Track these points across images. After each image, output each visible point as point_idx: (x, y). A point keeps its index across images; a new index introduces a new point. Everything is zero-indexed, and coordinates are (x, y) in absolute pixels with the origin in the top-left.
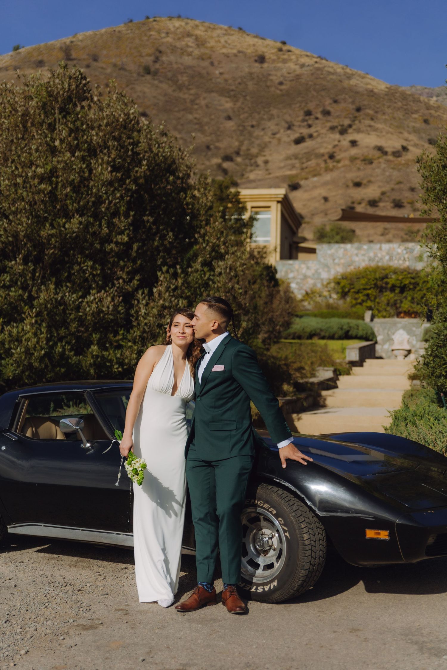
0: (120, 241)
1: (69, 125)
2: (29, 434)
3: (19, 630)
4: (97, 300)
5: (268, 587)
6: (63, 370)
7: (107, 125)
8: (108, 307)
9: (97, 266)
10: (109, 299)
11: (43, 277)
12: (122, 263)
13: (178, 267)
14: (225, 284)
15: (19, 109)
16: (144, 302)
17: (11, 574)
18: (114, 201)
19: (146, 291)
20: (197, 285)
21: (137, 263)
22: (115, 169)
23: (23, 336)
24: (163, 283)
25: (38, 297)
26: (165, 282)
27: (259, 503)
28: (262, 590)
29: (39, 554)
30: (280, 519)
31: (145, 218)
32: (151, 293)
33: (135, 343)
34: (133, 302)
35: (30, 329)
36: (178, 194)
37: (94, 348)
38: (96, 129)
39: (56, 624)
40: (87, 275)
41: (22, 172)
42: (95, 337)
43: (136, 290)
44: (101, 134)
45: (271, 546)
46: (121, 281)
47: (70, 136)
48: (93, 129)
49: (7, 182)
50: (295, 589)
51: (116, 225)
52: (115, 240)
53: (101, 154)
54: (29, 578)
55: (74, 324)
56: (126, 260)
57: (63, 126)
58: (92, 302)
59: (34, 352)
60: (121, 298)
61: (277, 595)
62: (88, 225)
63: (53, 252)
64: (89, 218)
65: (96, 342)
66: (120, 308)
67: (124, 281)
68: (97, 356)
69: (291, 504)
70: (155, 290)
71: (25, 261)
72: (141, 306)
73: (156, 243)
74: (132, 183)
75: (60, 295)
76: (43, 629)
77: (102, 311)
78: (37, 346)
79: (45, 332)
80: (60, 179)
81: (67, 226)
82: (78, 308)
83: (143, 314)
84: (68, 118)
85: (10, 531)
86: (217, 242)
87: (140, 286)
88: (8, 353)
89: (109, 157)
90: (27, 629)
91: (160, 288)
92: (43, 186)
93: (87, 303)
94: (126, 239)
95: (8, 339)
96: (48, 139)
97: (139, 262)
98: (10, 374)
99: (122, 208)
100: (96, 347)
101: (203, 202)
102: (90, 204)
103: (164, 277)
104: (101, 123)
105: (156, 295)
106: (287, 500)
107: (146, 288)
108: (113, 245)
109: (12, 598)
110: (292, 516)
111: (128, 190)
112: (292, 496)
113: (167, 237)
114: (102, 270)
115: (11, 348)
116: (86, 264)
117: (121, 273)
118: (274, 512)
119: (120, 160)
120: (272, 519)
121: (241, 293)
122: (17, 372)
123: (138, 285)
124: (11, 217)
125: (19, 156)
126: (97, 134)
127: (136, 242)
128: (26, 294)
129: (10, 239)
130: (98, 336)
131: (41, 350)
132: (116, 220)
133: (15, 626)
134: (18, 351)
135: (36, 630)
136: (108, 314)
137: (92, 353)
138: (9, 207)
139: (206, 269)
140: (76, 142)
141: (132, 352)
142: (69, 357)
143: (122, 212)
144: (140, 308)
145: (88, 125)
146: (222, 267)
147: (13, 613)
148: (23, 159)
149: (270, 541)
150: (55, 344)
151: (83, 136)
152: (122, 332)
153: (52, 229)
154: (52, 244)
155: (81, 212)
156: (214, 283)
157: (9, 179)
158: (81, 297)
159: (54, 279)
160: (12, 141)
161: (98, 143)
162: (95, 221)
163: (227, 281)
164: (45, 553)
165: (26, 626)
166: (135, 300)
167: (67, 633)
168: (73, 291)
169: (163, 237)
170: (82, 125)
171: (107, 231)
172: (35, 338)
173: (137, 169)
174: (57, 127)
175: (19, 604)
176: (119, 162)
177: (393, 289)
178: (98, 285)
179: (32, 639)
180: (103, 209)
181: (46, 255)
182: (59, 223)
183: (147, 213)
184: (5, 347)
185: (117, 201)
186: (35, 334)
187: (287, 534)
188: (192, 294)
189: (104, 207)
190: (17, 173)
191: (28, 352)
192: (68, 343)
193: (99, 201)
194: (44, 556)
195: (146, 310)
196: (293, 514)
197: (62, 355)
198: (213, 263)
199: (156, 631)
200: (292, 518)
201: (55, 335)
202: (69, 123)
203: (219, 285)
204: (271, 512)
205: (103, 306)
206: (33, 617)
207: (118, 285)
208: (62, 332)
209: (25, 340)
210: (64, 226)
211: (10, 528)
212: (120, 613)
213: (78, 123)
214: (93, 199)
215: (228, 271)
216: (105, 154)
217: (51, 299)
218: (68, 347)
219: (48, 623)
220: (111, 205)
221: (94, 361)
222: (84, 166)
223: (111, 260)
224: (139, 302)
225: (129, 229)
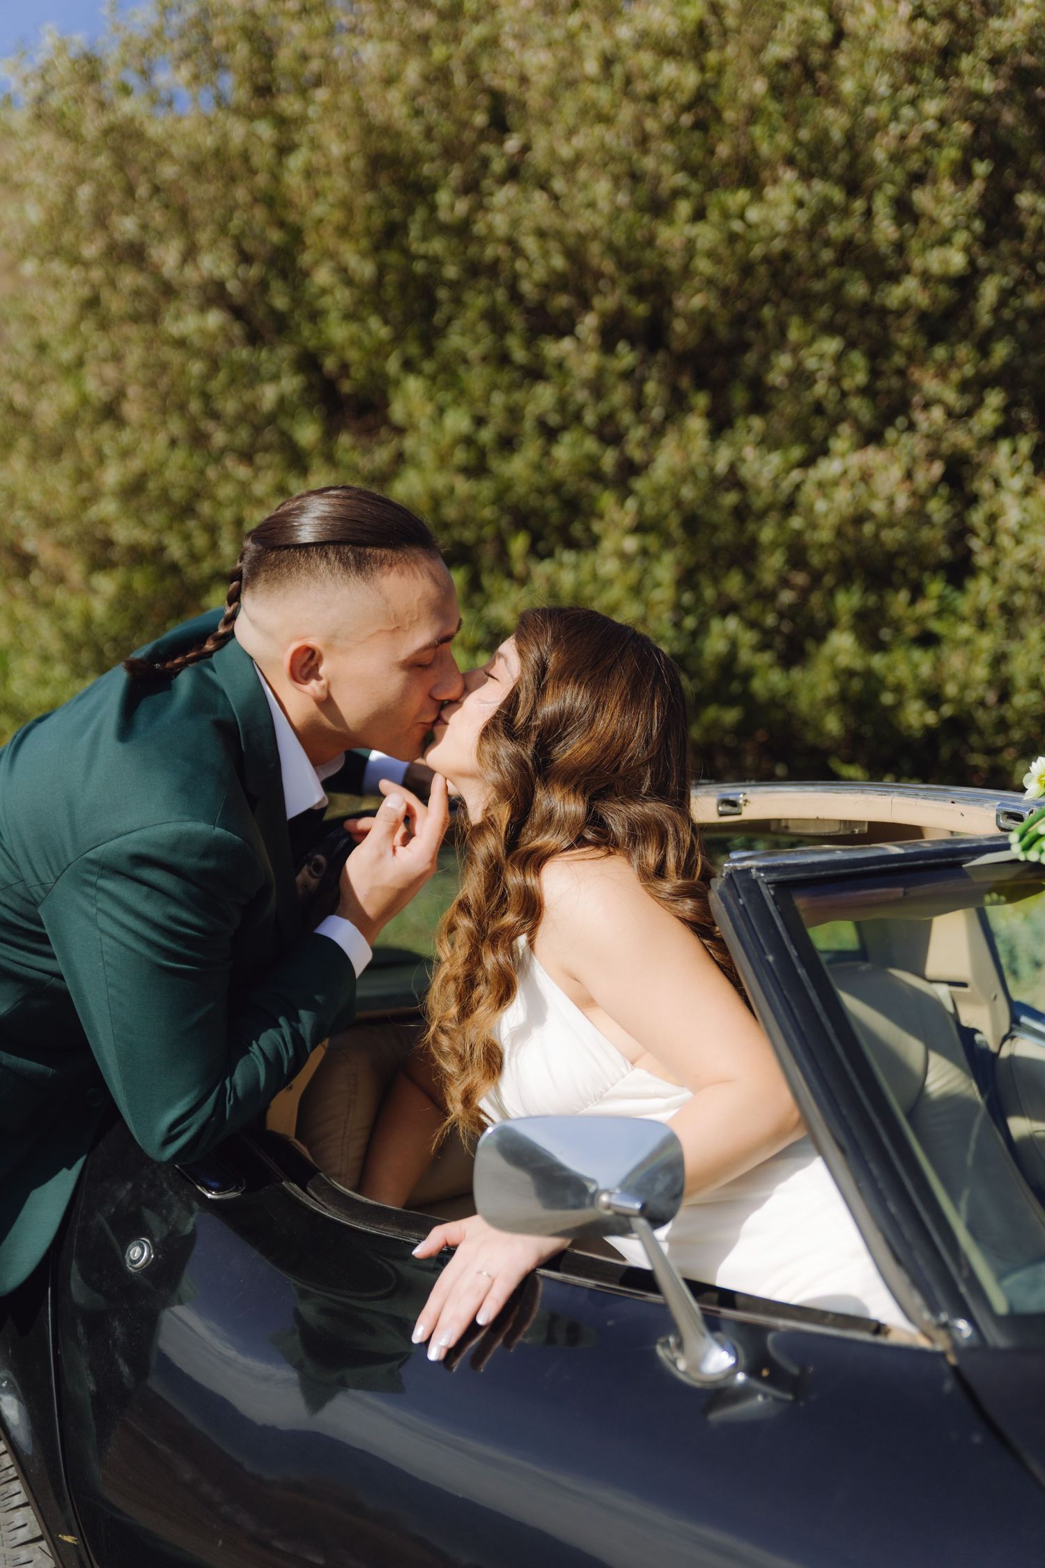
0: (936, 268)
4: (853, 476)
6: (731, 716)
8: (891, 502)
9: (856, 357)
10: (896, 472)
11: (669, 398)
12: (940, 351)
16: (1017, 483)
18: (918, 128)
21: (992, 355)
25: (649, 466)
33: (982, 624)
34: (978, 486)
35: (619, 573)
37: (843, 641)
40: (819, 390)
42: (847, 601)
43: (991, 442)
46: (937, 414)
51: (926, 211)
52: (917, 264)
55: (774, 559)
58: (835, 483)
60: (938, 469)
62: (824, 213)
63: (703, 306)
64: (831, 189)
65: (847, 621)
66: (934, 506)
67: (950, 414)
68: (850, 673)
71: (609, 337)
75: (726, 457)
77: (871, 516)
79: (670, 582)
81: (752, 214)
82: (788, 505)
83: (1013, 526)
87: (1003, 431)
93: (819, 485)
94: (959, 262)
99: (948, 153)
100: (848, 639)
102: (837, 137)
108: (911, 286)
111: (966, 95)
114: (875, 373)
116: (817, 349)
117: (937, 384)
123: (995, 426)
124: (557, 184)
127: (994, 273)
128: (611, 455)
129: (559, 264)
130: (857, 600)
132: (922, 198)
136: (891, 524)
137: (832, 660)
141: (972, 659)
142: (751, 673)
143: (945, 166)
144: (1004, 505)
150: (705, 625)
158: (796, 465)
159: (704, 401)
162: (851, 197)
166: (984, 477)
168: (768, 443)
171: (893, 232)
173: (998, 21)
178: (857, 425)
180: (880, 155)
181: (678, 314)
182: (724, 206)
185: (932, 127)
186: (636, 591)
189: (882, 147)
192: (752, 624)
195: (1025, 510)
197: (728, 664)
201: (709, 594)
205: (873, 495)
207: (927, 427)
208: (734, 584)
210: (742, 216)
214: (844, 118)
218: (748, 638)
220: (908, 143)
221: (840, 690)
223: (904, 341)
224: (997, 483)
225: (968, 228)
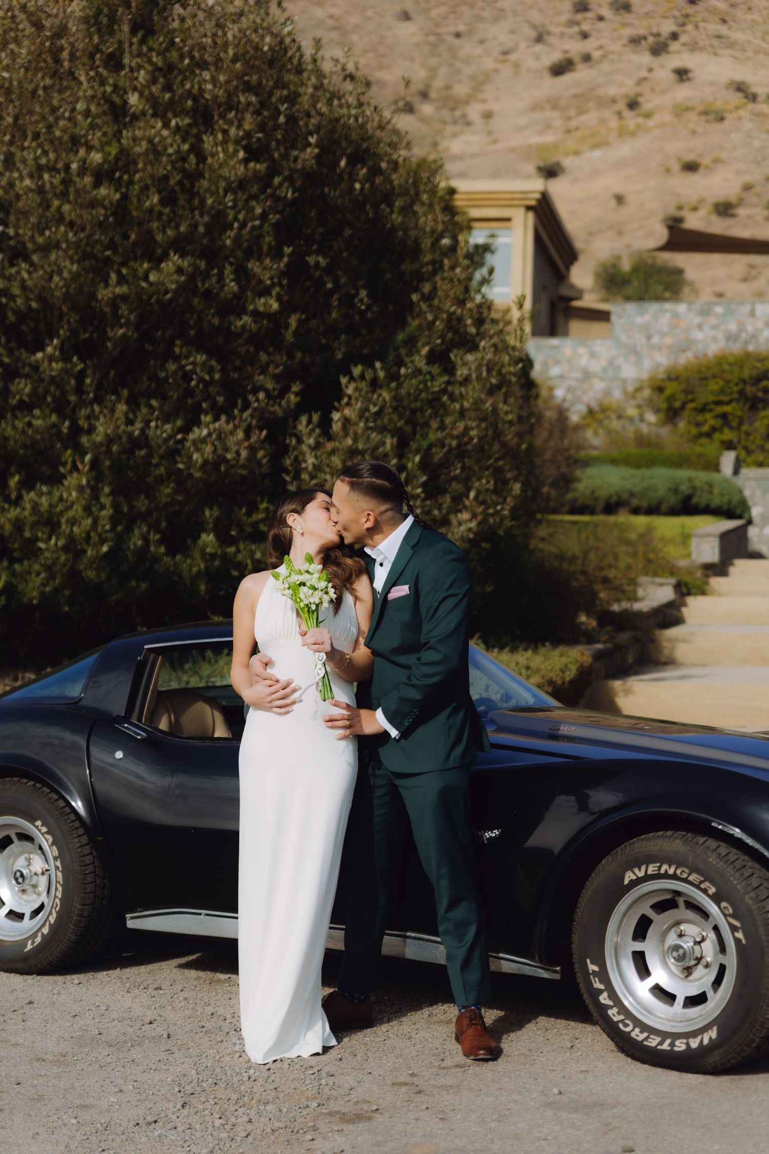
0: (262, 309)
1: (154, 59)
2: (163, 725)
3: (218, 1123)
4: (214, 436)
5: (698, 1040)
6: (144, 586)
7: (235, 59)
8: (238, 453)
9: (214, 363)
10: (240, 435)
11: (99, 387)
12: (263, 357)
13: (378, 365)
14: (478, 403)
15: (47, 23)
16: (311, 441)
17: (149, 1013)
18: (250, 225)
19: (316, 418)
20: (418, 404)
21: (294, 358)
22: (253, 154)
23: (61, 512)
24: (353, 401)
25: (91, 430)
26: (357, 399)
27: (678, 872)
28: (683, 1047)
29: (186, 971)
30: (724, 904)
31: (311, 260)
32: (325, 423)
34: (287, 441)
35: (78, 499)
36: (376, 206)
37: (208, 538)
38: (212, 68)
39: (285, 1110)
40: (193, 383)
41: (56, 161)
42: (210, 514)
43: (295, 414)
44: (222, 78)
45: (699, 960)
46: (262, 395)
47: (154, 81)
48: (204, 66)
49: (27, 182)
50: (754, 1045)
51: (255, 274)
52: (251, 307)
53: (221, 122)
54: (189, 1021)
55: (167, 487)
56: (271, 350)
57: (139, 60)
58: (203, 441)
59: (85, 547)
60: (264, 432)
61: (714, 1058)
62: (195, 275)
63: (124, 335)
64: (198, 261)
65: (211, 526)
66: (261, 454)
67: (268, 396)
68: (213, 556)
69: (747, 874)
70: (336, 416)
71: (67, 352)
72: (304, 448)
73: (334, 315)
74: (286, 184)
75: (138, 425)
76: (263, 1120)
77: (226, 461)
78: (92, 534)
79: (108, 504)
80: (137, 176)
81: (152, 277)
82: (173, 453)
83: (310, 467)
84: (151, 43)
85: (131, 924)
86: (459, 311)
87: (302, 408)
88: (30, 550)
89: (239, 127)
90: (233, 1120)
91: (347, 412)
92: (103, 191)
93: (194, 442)
94: (275, 306)
95: (32, 519)
96: (109, 89)
97: (299, 355)
98: (35, 594)
99: (267, 239)
100: (211, 537)
101: (426, 223)
102: (201, 229)
103: (356, 389)
104: (222, 55)
105: (336, 427)
106: (739, 867)
107: (316, 412)
108: (246, 319)
109: (171, 1059)
110: (750, 898)
111: (277, 199)
112: (747, 858)
113: (356, 300)
114: (223, 371)
115: (36, 539)
116: (191, 359)
117: (262, 377)
118: (712, 890)
119: (260, 135)
120: (705, 903)
121: (510, 422)
122: (47, 589)
123: (298, 405)
124: (35, 258)
125: (49, 128)
126: (214, 80)
127: (295, 310)
128: (67, 424)
129: (34, 305)
130: (216, 513)
131: (102, 545)
132: (254, 266)
133: (206, 1112)
134: (50, 545)
135: (250, 1121)
136: (236, 466)
137: (202, 550)
138: (32, 238)
139: (435, 369)
140: (168, 96)
142: (156, 559)
143: (265, 248)
144: (304, 454)
145: (192, 58)
146: (473, 367)
147: (189, 1090)
148: (58, 133)
149: (697, 948)
150: (129, 530)
151: (182, 84)
152: (264, 505)
153: (119, 283)
154: (122, 316)
155: (180, 246)
156: (452, 398)
157: (31, 176)
158: (180, 430)
159: (125, 392)
160: (34, 92)
161: (215, 98)
162: (210, 266)
163: (483, 396)
164: (197, 969)
165: (228, 1113)
166: (292, 435)
167: (315, 1129)
168: (165, 417)
169: (348, 301)
170: (182, 57)
171: (236, 288)
172: (88, 516)
173: (295, 153)
174: (126, 61)
175: (194, 1072)
176: (259, 139)
178: (214, 404)
179: (250, 1139)
180: (228, 242)
181: (109, 339)
182: (135, 271)
183: (315, 247)
184: (22, 536)
185: (257, 223)
186: (87, 509)
187: (740, 935)
188: (406, 423)
189: (229, 237)
190: (43, 161)
191: (73, 548)
192: (155, 528)
193: (219, 222)
194: (200, 978)
195: (316, 457)
196: (752, 894)
197: (143, 553)
198: (452, 356)
199: (493, 1125)
200: (750, 902)
201: (126, 510)
202: (154, 54)
203: (466, 404)
204: (705, 891)
205: (226, 450)
206: (234, 1097)
207: (256, 405)
208: (142, 504)
209: (67, 522)
210: (146, 278)
211: (132, 918)
212: (404, 1089)
213: (174, 55)
214: (206, 218)
215: (484, 374)
216: (231, 123)
217: (120, 437)
218: (154, 537)
219: (270, 1107)
220: (243, 232)
221: (207, 567)
222: (186, 147)
223: (243, 350)
224: (300, 441)
225: (280, 284)
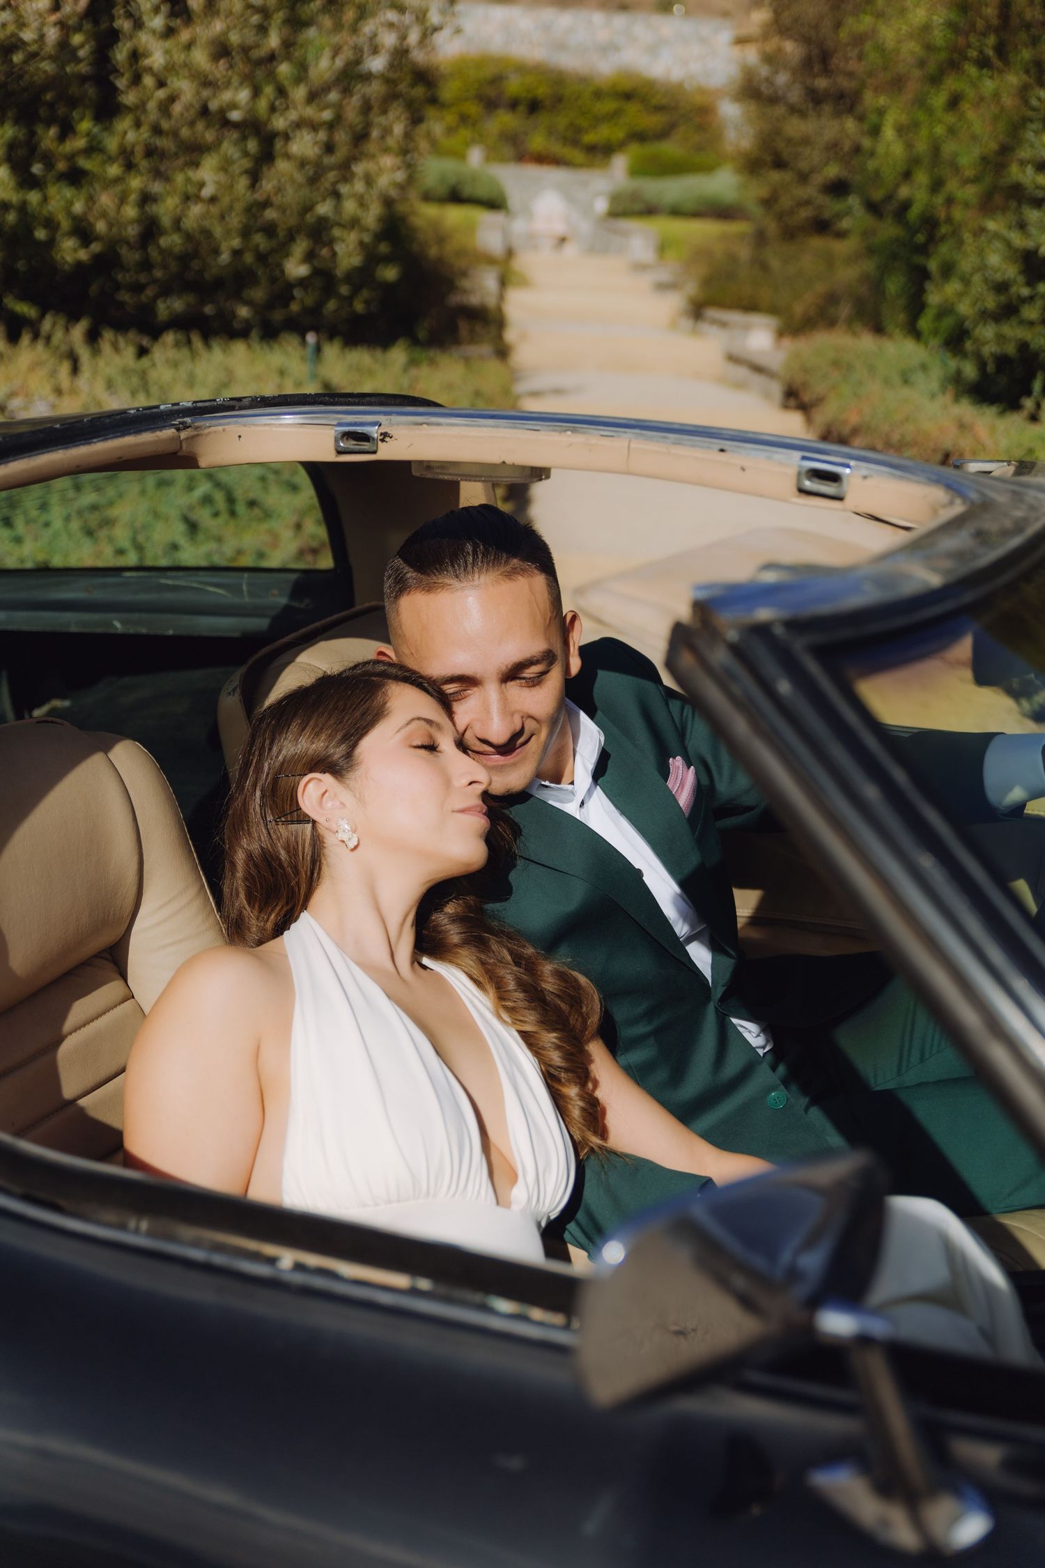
152: (84, 125)
177: (513, 105)
195: (167, 52)
